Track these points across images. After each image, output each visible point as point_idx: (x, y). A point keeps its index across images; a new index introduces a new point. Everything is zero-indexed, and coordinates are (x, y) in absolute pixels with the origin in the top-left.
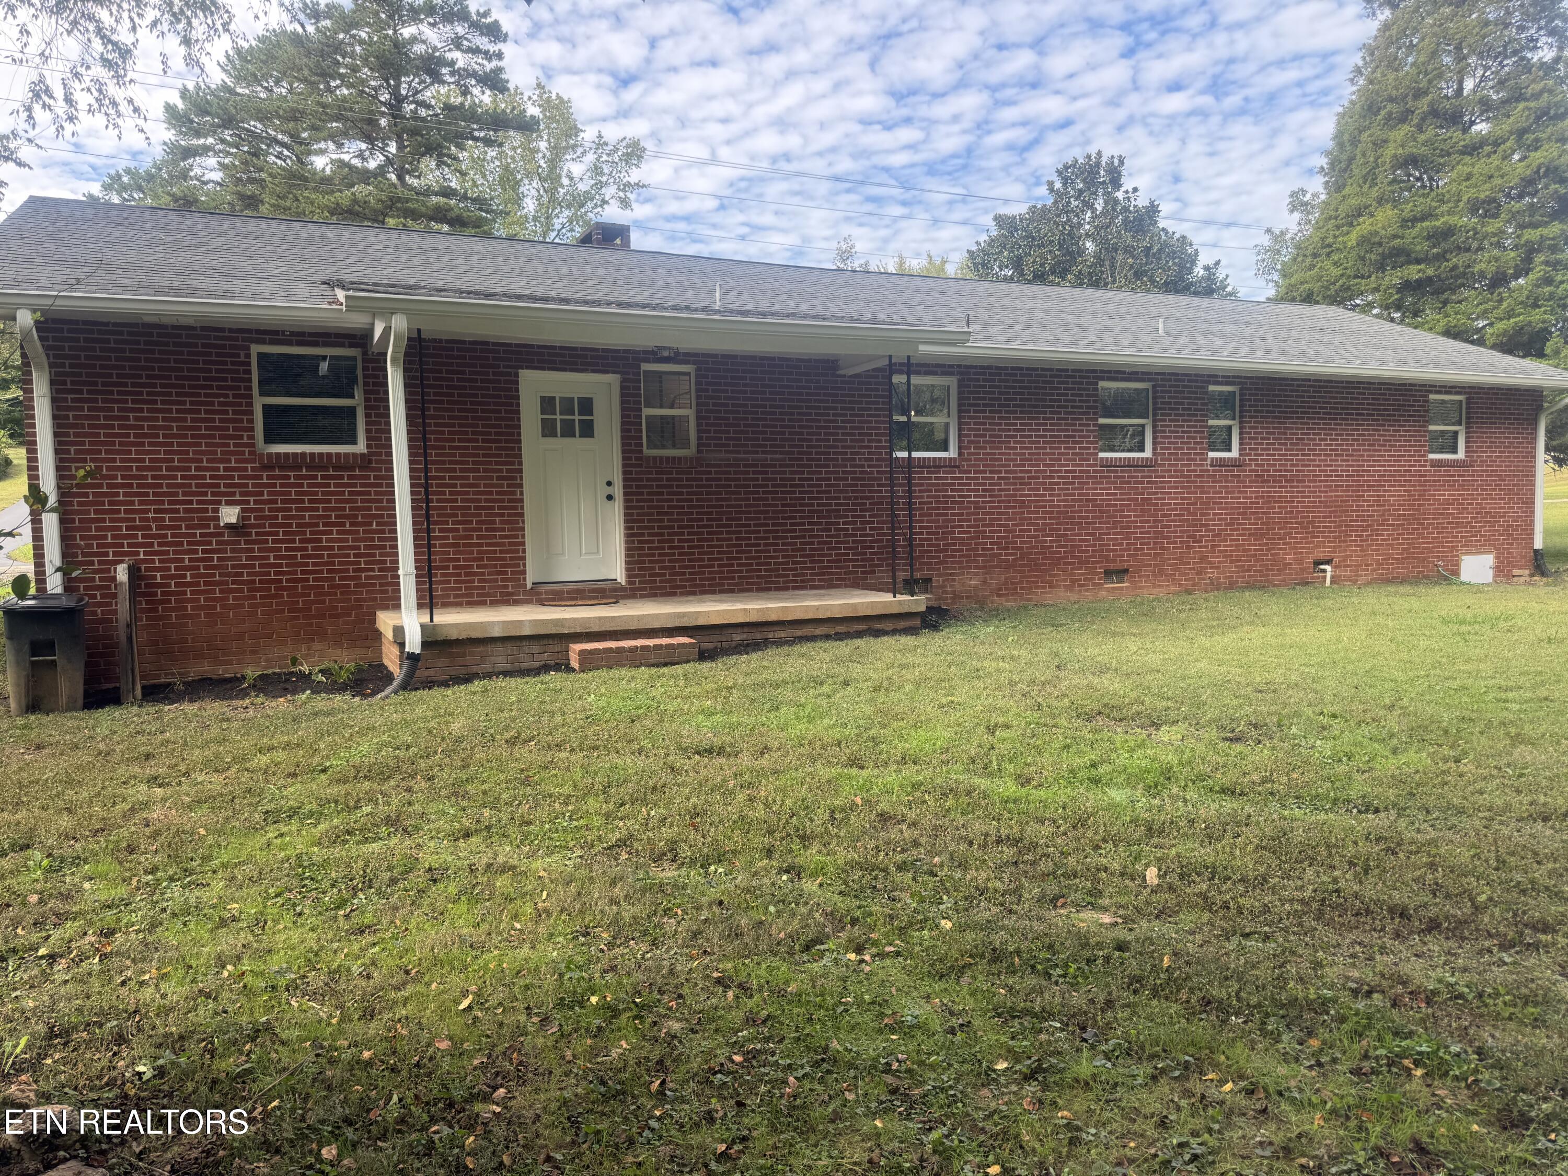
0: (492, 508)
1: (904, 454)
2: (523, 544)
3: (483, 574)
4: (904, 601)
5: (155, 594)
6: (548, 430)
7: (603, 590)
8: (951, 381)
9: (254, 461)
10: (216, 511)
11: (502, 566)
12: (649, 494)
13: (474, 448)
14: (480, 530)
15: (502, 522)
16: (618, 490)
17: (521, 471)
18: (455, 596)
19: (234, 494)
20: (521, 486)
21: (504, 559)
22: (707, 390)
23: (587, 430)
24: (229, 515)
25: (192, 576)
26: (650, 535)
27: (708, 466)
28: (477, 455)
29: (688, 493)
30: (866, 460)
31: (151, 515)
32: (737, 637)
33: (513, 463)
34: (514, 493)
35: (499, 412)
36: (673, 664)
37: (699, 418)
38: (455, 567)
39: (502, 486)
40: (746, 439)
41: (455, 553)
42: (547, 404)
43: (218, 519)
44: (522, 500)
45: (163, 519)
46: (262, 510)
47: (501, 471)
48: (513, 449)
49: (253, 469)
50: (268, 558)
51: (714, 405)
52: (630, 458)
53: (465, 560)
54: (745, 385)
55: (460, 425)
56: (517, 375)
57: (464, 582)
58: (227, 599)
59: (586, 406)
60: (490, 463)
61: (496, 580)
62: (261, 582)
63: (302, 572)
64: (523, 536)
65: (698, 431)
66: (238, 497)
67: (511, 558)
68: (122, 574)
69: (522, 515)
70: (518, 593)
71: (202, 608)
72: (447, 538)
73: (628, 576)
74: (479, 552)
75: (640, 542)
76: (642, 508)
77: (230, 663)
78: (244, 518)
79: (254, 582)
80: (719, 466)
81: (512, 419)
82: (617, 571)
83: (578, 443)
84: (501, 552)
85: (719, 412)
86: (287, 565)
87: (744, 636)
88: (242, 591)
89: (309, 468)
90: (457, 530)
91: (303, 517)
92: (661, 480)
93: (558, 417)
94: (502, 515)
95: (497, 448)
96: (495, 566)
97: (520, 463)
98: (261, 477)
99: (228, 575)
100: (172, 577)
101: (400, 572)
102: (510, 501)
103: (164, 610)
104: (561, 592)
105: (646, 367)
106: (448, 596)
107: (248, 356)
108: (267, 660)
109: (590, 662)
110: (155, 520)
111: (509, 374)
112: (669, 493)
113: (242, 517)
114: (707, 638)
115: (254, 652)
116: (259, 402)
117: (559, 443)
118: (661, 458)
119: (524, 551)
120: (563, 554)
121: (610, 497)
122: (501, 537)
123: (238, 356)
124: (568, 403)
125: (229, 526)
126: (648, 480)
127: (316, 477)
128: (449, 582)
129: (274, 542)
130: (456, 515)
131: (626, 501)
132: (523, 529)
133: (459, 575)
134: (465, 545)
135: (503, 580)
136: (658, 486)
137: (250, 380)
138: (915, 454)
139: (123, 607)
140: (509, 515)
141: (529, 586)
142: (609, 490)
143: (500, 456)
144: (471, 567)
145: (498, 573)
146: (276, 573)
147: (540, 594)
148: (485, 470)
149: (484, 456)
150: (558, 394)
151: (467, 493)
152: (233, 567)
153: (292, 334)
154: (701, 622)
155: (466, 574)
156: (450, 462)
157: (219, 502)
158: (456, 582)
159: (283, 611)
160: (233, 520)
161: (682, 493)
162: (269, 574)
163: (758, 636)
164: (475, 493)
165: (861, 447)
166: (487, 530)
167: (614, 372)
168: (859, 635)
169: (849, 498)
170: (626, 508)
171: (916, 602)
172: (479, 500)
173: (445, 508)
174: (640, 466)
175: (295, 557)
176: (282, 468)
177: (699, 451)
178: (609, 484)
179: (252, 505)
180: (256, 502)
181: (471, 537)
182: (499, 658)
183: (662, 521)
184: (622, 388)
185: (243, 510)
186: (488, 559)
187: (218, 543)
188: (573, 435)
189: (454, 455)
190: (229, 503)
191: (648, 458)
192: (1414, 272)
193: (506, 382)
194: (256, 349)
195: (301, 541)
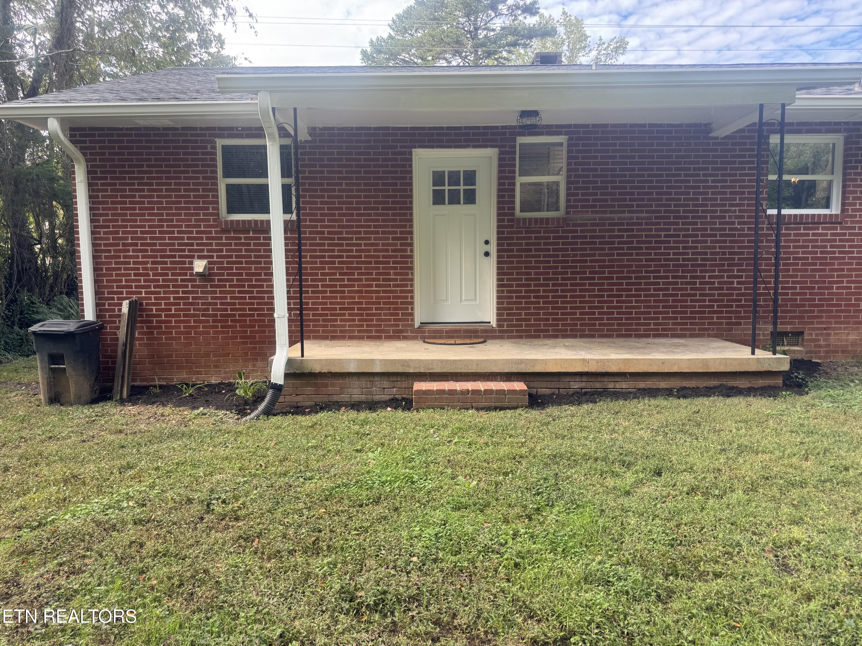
0: (388, 263)
1: (774, 212)
2: (412, 291)
3: (380, 315)
4: (762, 358)
5: (152, 322)
6: (438, 199)
7: (476, 331)
8: (836, 138)
9: (216, 226)
10: (191, 263)
11: (395, 309)
12: (518, 250)
13: (376, 215)
14: (378, 280)
15: (396, 274)
16: (493, 248)
17: (411, 233)
18: (359, 331)
19: (203, 250)
20: (411, 245)
21: (396, 303)
22: (577, 157)
23: (471, 198)
24: (200, 266)
25: (176, 310)
26: (518, 285)
27: (574, 225)
28: (378, 220)
29: (554, 250)
30: (737, 217)
31: (149, 266)
32: (576, 385)
33: (405, 226)
34: (406, 251)
35: (396, 184)
36: (502, 409)
37: (568, 183)
38: (358, 309)
39: (396, 245)
40: (612, 200)
41: (359, 298)
42: (438, 177)
43: (192, 269)
44: (411, 257)
45: (157, 269)
46: (222, 263)
47: (396, 232)
48: (405, 215)
49: (216, 232)
50: (226, 298)
51: (583, 170)
52: (503, 220)
53: (366, 303)
54: (614, 151)
55: (365, 197)
56: (411, 154)
57: (366, 320)
58: (198, 327)
59: (470, 177)
60: (387, 226)
61: (390, 320)
62: (221, 315)
63: (250, 309)
64: (412, 285)
65: (568, 195)
66: (206, 253)
67: (402, 303)
68: (125, 307)
69: (412, 268)
70: (407, 331)
71: (181, 333)
72: (353, 286)
73: (498, 320)
74: (377, 298)
75: (509, 292)
76: (512, 263)
77: (200, 373)
78: (210, 269)
79: (216, 315)
80: (586, 225)
81: (405, 190)
82: (489, 315)
83: (462, 209)
84: (394, 297)
85: (588, 176)
86: (239, 304)
87: (583, 385)
88: (208, 321)
89: (254, 232)
90: (361, 280)
91: (250, 268)
92: (530, 238)
93: (447, 188)
94: (396, 268)
95: (393, 214)
96: (389, 309)
97: (411, 226)
98: (221, 238)
99: (199, 310)
100: (163, 310)
101: (275, 315)
102: (402, 257)
103: (158, 333)
104: (441, 331)
105: (521, 140)
106: (354, 331)
107: (214, 148)
108: (225, 373)
109: (424, 401)
110: (152, 269)
111: (404, 153)
112: (536, 250)
113: (208, 268)
114: (545, 384)
115: (216, 366)
116: (223, 182)
117: (446, 209)
118: (530, 219)
119: (412, 297)
120: (446, 300)
121: (487, 254)
122: (395, 286)
123: (206, 148)
124: (454, 178)
125: (198, 274)
126: (518, 238)
127: (259, 238)
128: (354, 320)
129: (230, 286)
130: (360, 268)
131: (499, 257)
132: (412, 280)
133: (362, 315)
134: (366, 292)
135: (395, 320)
136: (527, 244)
137: (216, 166)
138: (784, 212)
139: (122, 331)
140: (401, 268)
141: (417, 324)
142: (486, 248)
143: (395, 220)
144: (371, 309)
145: (391, 314)
146: (231, 310)
147: (424, 332)
148: (383, 233)
149: (383, 221)
150: (447, 167)
151: (370, 251)
152: (203, 304)
153: (243, 129)
154: (538, 369)
155: (367, 315)
156: (357, 226)
157: (193, 257)
158: (359, 320)
159: (236, 338)
160: (201, 270)
161: (548, 250)
162: (226, 310)
163: (598, 385)
164: (375, 251)
165: (731, 205)
166: (384, 280)
167: (492, 146)
168: (708, 392)
169: (717, 253)
170: (499, 263)
171: (778, 360)
172: (378, 257)
173: (352, 262)
174: (512, 226)
175: (245, 298)
176: (235, 232)
177: (568, 213)
178: (487, 242)
179: (215, 259)
180: (218, 257)
181: (371, 286)
182: (355, 390)
183: (529, 274)
184: (500, 159)
185: (209, 263)
186: (384, 303)
187: (192, 286)
188: (459, 203)
189: (360, 221)
190: (200, 257)
191: (519, 220)
193: (402, 160)
194: (220, 143)
195: (249, 286)
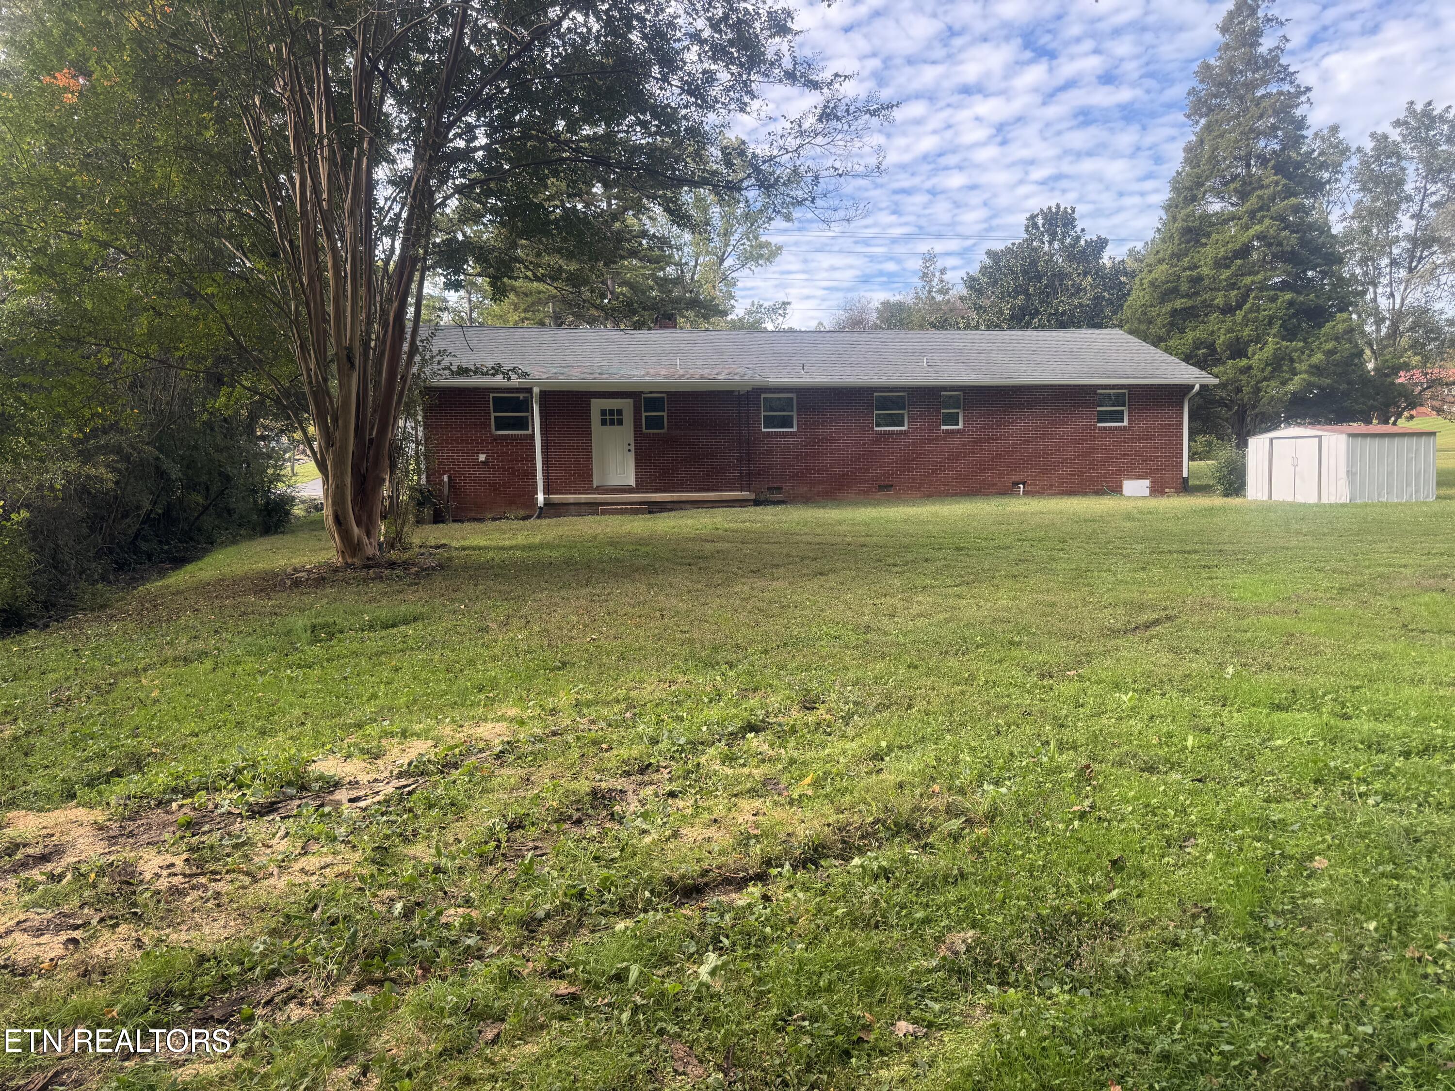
0: (579, 455)
2: (591, 469)
3: (576, 481)
4: (745, 494)
5: (457, 486)
6: (604, 423)
7: (627, 489)
8: (793, 395)
9: (490, 437)
10: (478, 456)
11: (583, 479)
12: (645, 449)
13: (573, 431)
14: (575, 464)
15: (584, 461)
16: (632, 448)
17: (591, 440)
18: (565, 490)
19: (484, 450)
20: (591, 446)
21: (583, 476)
22: (672, 404)
23: (620, 423)
24: (482, 458)
25: (469, 480)
26: (645, 466)
27: (672, 435)
28: (574, 434)
29: (663, 449)
31: (455, 458)
32: (668, 507)
33: (588, 437)
34: (588, 449)
35: (583, 416)
37: (668, 416)
38: (565, 479)
39: (583, 446)
40: (689, 425)
41: (565, 473)
42: (603, 412)
43: (478, 459)
44: (591, 452)
45: (460, 459)
46: (494, 456)
47: (583, 440)
48: (588, 431)
49: (491, 440)
50: (496, 474)
51: (675, 410)
52: (637, 434)
53: (569, 476)
54: (689, 401)
55: (567, 422)
56: (590, 403)
57: (569, 484)
58: (481, 489)
59: (620, 412)
60: (579, 437)
61: (581, 484)
62: (493, 483)
63: (508, 479)
64: (592, 466)
65: (668, 422)
66: (486, 451)
67: (587, 476)
68: (445, 478)
69: (592, 458)
70: (589, 490)
71: (472, 492)
72: (562, 467)
73: (636, 481)
74: (574, 473)
75: (641, 469)
76: (642, 455)
77: (482, 513)
78: (487, 459)
79: (491, 483)
80: (677, 436)
81: (587, 418)
82: (632, 481)
83: (616, 428)
84: (583, 473)
85: (678, 414)
86: (503, 477)
88: (486, 486)
89: (510, 440)
90: (566, 464)
91: (508, 458)
92: (651, 443)
93: (608, 417)
94: (584, 458)
95: (582, 431)
96: (581, 478)
97: (591, 437)
98: (494, 443)
99: (480, 479)
100: (463, 480)
101: (538, 478)
102: (586, 452)
103: (459, 491)
104: (607, 490)
105: (644, 396)
106: (557, 488)
107: (489, 398)
108: (495, 512)
109: (604, 512)
110: (457, 459)
111: (587, 403)
112: (654, 448)
115: (490, 509)
116: (493, 415)
117: (608, 428)
118: (651, 434)
119: (592, 473)
120: (610, 477)
121: (629, 451)
122: (583, 466)
123: (486, 398)
124: (611, 412)
125: (482, 462)
126: (645, 443)
127: (513, 443)
128: (563, 484)
129: (498, 468)
130: (565, 458)
131: (636, 452)
132: (592, 463)
133: (567, 481)
134: (569, 470)
135: (583, 484)
136: (649, 446)
137: (490, 407)
139: (446, 490)
140: (586, 458)
141: (594, 486)
142: (629, 448)
143: (582, 434)
144: (571, 478)
145: (582, 481)
146: (498, 480)
147: (599, 490)
148: (577, 440)
149: (577, 434)
150: (608, 408)
151: (570, 449)
152: (484, 477)
153: (505, 389)
154: (653, 500)
155: (569, 481)
156: (564, 437)
157: (479, 453)
158: (565, 484)
159: (501, 494)
160: (484, 459)
161: (660, 449)
162: (496, 480)
163: (678, 506)
164: (573, 449)
166: (578, 464)
167: (631, 399)
170: (636, 455)
171: (751, 495)
172: (574, 452)
173: (561, 455)
174: (642, 437)
175: (505, 474)
176: (500, 440)
177: (669, 430)
178: (629, 445)
179: (490, 454)
180: (492, 453)
181: (571, 467)
182: (573, 509)
183: (651, 460)
184: (634, 405)
185: (487, 456)
186: (578, 476)
187: (477, 468)
188: (614, 425)
189: (565, 434)
190: (482, 453)
191: (645, 434)
192: (1179, 304)
193: (586, 406)
194: (491, 395)
195: (508, 468)
